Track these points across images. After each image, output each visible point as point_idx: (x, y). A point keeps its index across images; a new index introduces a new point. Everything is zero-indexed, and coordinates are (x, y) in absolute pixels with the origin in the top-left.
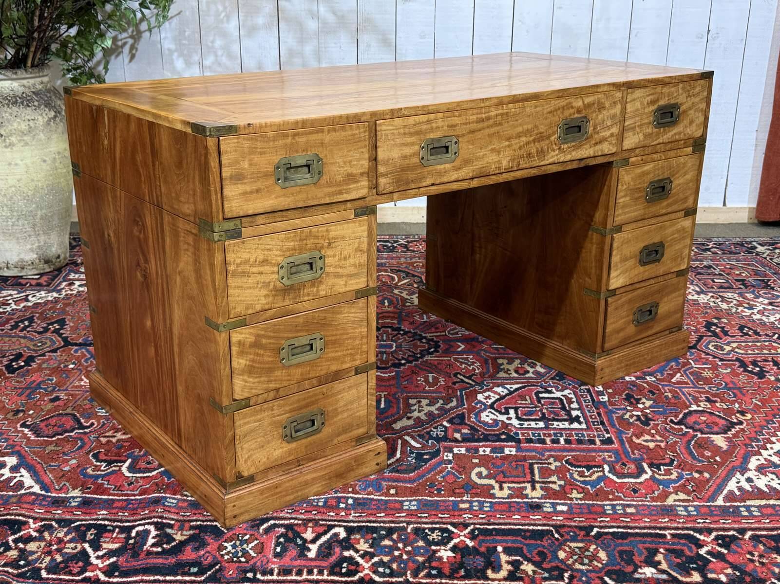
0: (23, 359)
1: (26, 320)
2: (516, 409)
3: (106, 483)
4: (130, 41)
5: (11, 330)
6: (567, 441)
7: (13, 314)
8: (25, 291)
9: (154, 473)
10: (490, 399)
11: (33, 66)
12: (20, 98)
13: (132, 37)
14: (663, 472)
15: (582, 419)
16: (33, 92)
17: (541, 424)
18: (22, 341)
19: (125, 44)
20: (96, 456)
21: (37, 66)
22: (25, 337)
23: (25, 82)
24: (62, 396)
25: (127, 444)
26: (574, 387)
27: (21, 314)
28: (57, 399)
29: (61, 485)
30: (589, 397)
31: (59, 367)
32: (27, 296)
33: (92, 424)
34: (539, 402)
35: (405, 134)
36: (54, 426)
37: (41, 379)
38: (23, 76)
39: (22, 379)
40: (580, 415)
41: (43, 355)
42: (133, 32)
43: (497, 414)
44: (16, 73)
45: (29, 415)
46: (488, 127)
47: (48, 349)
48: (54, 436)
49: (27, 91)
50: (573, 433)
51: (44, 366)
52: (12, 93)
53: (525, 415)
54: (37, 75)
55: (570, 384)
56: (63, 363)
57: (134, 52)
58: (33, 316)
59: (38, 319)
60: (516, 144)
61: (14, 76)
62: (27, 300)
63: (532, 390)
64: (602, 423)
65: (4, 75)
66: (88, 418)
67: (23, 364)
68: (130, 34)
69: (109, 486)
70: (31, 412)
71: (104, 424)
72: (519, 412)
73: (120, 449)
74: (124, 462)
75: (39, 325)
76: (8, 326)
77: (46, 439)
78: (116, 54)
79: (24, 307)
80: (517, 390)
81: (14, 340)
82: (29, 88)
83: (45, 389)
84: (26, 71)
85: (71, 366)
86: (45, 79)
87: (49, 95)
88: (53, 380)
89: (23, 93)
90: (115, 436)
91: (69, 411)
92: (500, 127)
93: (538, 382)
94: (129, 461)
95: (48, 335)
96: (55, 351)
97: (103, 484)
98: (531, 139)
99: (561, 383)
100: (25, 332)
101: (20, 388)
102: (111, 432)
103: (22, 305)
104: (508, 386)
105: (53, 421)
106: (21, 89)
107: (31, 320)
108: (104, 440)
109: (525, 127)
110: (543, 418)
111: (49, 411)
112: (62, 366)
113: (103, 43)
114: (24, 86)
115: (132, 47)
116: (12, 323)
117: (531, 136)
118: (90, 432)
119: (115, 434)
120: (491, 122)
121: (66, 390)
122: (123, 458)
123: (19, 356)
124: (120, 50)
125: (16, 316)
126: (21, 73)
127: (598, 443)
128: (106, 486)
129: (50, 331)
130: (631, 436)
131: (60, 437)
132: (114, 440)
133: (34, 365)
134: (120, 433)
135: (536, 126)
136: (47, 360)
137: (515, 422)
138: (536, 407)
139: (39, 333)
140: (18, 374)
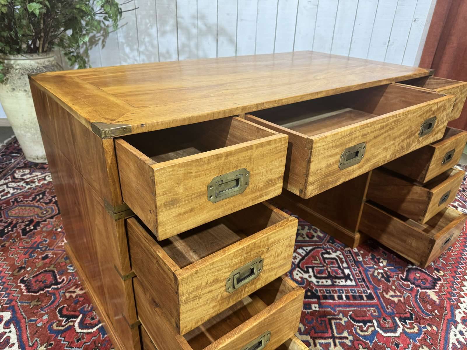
0: (34, 224)
1: (41, 194)
2: (313, 268)
3: (63, 339)
4: (102, 38)
5: (31, 201)
6: (348, 297)
7: (36, 189)
8: (45, 173)
9: (95, 329)
10: (296, 259)
11: (43, 51)
12: (36, 70)
13: (103, 35)
14: (409, 326)
15: (351, 277)
16: (44, 67)
17: (329, 282)
18: (36, 209)
19: (99, 39)
20: (60, 312)
21: (46, 52)
22: (37, 207)
23: (38, 61)
24: (50, 255)
25: (82, 299)
26: (341, 249)
27: (40, 189)
28: (47, 257)
29: (34, 341)
30: (352, 258)
31: (52, 230)
32: (45, 176)
33: (63, 280)
34: (325, 262)
35: (332, 147)
36: (40, 282)
37: (40, 240)
38: (37, 58)
39: (29, 240)
40: (350, 273)
41: (45, 221)
42: (103, 33)
43: (302, 272)
44: (32, 56)
45: (28, 271)
46: (386, 132)
47: (49, 216)
48: (38, 292)
49: (40, 66)
50: (349, 289)
51: (44, 229)
52: (31, 67)
53: (319, 273)
54: (46, 57)
55: (339, 247)
56: (55, 227)
57: (104, 43)
58: (46, 191)
59: (48, 193)
60: (397, 142)
61: (31, 58)
62: (45, 179)
63: (318, 252)
64: (364, 281)
65: (25, 57)
66: (61, 275)
67: (32, 228)
68: (102, 34)
69: (65, 343)
70: (29, 269)
71: (70, 280)
72: (315, 271)
73: (76, 304)
74: (77, 317)
75: (48, 197)
76: (31, 198)
77: (33, 294)
78: (95, 44)
79: (42, 184)
80: (310, 251)
81: (31, 208)
82: (41, 64)
83: (41, 249)
84: (38, 55)
85: (59, 230)
86: (51, 59)
87: (53, 68)
88: (46, 241)
89: (37, 67)
90: (74, 292)
91: (52, 268)
92: (392, 131)
93: (321, 245)
94: (81, 316)
95: (51, 205)
96: (52, 218)
97: (61, 340)
98: (406, 136)
99: (333, 245)
100: (39, 203)
101: (27, 248)
102: (73, 288)
103: (42, 183)
104: (305, 248)
105: (40, 277)
106: (36, 65)
107: (44, 194)
108: (68, 295)
109: (405, 128)
110: (329, 277)
111: (40, 268)
112: (54, 229)
113: (84, 39)
114: (38, 63)
115: (103, 41)
116: (33, 196)
117: (406, 134)
118: (61, 287)
119: (75, 290)
120: (388, 128)
121: (53, 249)
122: (77, 313)
123: (31, 221)
124: (97, 42)
125: (36, 191)
126: (35, 56)
127: (365, 298)
128: (62, 342)
129: (53, 202)
130: (382, 292)
131: (42, 292)
132: (74, 295)
133: (39, 229)
134: (78, 289)
135: (411, 127)
136: (47, 225)
137: (314, 280)
138: (324, 266)
139: (46, 204)
140: (28, 236)
